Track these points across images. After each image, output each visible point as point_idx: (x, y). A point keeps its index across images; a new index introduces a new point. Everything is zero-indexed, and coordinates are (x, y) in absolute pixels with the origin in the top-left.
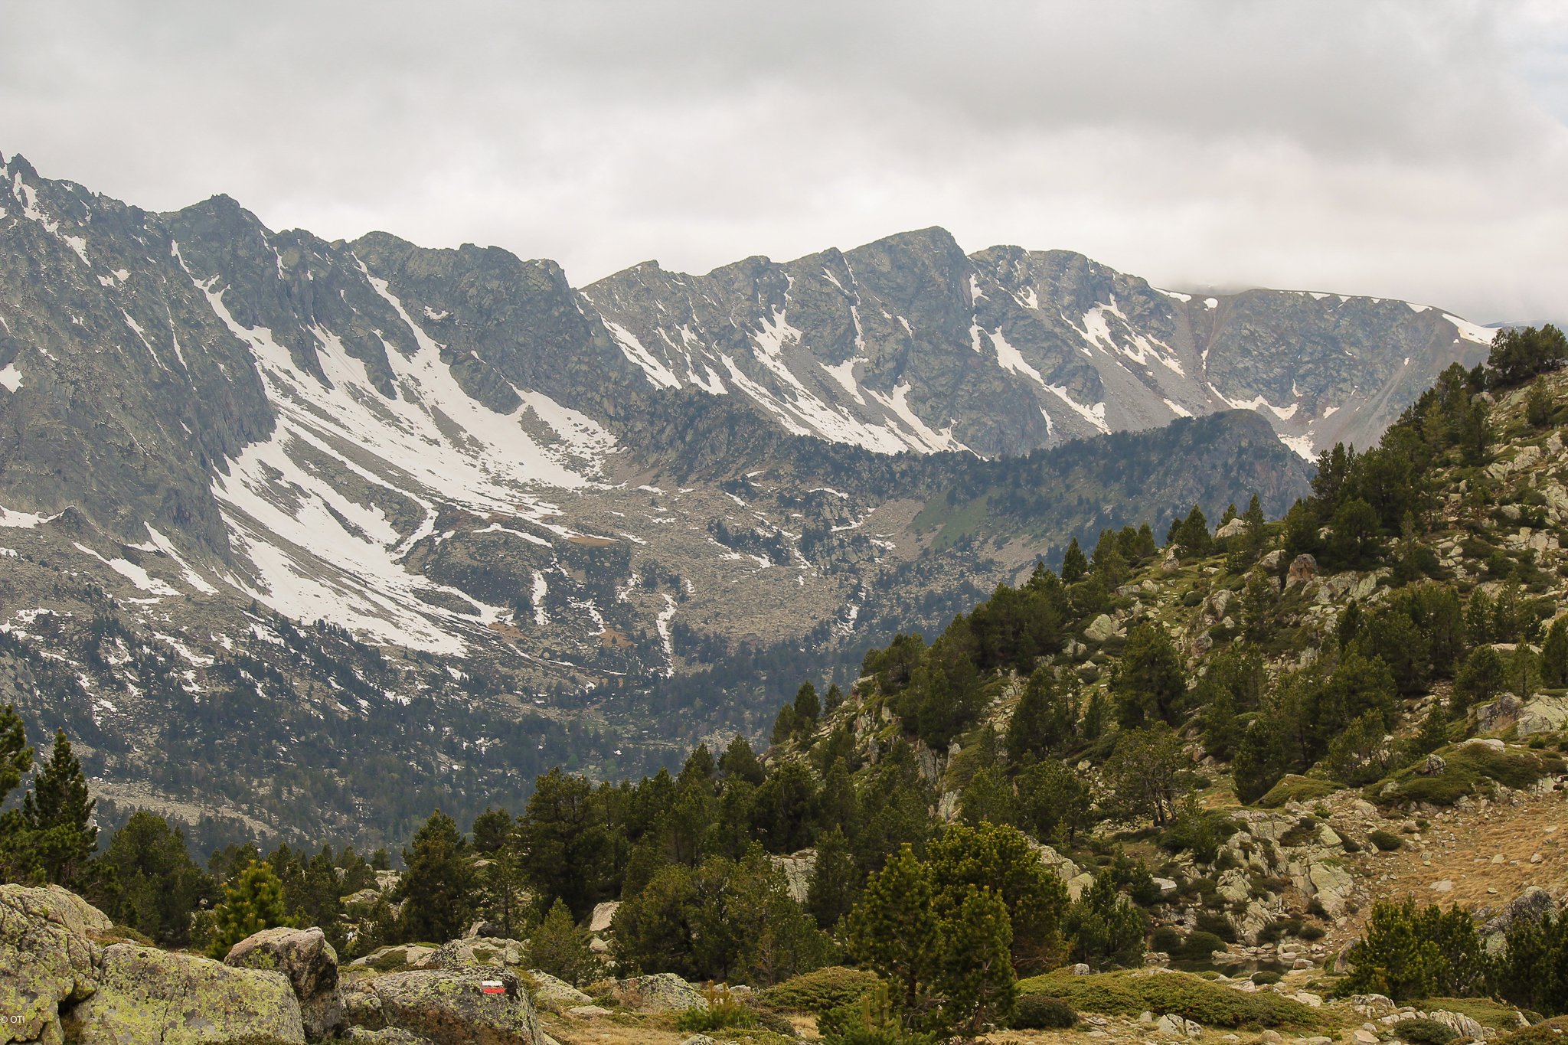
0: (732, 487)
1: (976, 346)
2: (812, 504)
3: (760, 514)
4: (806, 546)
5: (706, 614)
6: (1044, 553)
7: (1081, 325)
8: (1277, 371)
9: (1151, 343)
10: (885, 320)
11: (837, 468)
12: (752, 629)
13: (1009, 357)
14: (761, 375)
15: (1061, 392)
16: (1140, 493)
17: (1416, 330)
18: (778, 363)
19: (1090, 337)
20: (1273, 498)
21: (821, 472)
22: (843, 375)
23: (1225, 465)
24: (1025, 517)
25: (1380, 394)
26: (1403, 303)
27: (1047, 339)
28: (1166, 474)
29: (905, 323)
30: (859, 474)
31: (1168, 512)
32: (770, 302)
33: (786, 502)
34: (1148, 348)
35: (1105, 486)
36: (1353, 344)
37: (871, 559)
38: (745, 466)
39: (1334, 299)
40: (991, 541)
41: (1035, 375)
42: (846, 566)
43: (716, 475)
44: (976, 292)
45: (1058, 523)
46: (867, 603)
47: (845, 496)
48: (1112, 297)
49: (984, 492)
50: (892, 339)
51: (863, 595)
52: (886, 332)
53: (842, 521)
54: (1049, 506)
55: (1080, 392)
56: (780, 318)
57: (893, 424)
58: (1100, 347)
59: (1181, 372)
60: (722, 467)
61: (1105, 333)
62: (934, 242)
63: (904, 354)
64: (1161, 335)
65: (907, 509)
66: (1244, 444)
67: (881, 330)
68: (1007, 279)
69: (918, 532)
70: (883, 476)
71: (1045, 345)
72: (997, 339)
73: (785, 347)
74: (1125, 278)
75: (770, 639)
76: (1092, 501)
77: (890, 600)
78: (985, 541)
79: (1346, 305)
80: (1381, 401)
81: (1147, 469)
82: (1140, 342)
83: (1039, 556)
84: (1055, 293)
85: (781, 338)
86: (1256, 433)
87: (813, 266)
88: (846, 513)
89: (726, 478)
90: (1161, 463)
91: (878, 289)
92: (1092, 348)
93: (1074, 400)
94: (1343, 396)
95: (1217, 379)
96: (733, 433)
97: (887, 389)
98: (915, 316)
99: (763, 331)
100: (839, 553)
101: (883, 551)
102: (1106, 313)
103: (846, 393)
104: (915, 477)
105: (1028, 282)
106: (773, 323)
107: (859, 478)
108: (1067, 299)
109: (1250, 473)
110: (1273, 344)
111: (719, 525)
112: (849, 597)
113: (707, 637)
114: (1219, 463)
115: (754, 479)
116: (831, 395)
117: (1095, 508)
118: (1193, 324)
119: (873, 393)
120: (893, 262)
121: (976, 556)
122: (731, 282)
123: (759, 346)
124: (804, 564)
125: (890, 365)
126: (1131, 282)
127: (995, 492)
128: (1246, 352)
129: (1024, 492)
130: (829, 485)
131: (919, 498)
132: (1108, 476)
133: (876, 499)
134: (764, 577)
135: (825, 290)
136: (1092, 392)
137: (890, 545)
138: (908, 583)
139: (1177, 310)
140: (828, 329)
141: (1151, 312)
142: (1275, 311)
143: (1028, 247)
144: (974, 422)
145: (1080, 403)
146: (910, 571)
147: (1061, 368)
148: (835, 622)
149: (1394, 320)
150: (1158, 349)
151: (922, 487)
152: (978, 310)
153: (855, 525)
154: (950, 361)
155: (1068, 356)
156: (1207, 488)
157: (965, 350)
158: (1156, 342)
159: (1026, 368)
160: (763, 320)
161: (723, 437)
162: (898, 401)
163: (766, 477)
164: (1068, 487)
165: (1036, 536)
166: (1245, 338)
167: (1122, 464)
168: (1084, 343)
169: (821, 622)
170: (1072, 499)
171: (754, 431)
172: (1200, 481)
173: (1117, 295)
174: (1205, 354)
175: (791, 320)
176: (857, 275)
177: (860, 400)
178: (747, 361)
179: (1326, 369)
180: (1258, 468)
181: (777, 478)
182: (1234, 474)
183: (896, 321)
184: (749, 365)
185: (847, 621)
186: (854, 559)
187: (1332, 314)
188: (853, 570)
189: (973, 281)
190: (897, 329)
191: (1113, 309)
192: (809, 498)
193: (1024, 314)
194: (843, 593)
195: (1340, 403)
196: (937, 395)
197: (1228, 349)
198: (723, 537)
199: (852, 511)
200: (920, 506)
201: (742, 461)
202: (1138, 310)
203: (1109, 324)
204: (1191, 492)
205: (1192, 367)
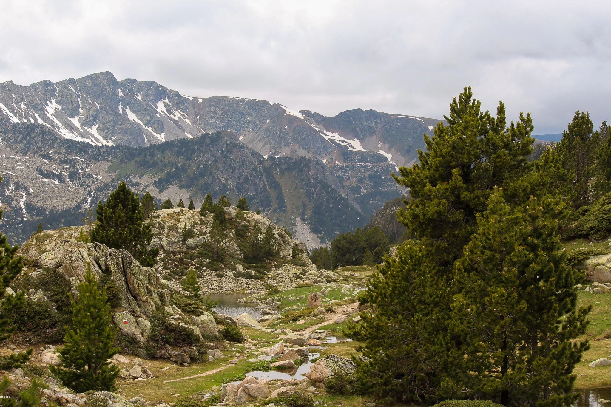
0: (43, 156)
1: (121, 112)
2: (72, 163)
3: (54, 166)
4: (71, 177)
5: (38, 199)
6: (157, 180)
7: (156, 106)
8: (223, 124)
9: (180, 113)
10: (90, 103)
11: (81, 150)
12: (54, 205)
13: (132, 117)
14: (48, 120)
15: (150, 129)
16: (191, 159)
17: (271, 111)
18: (53, 117)
19: (159, 111)
20: (239, 162)
21: (75, 151)
22: (75, 121)
23: (222, 150)
24: (149, 168)
25: (259, 133)
26: (267, 102)
27: (145, 111)
28: (200, 153)
29: (96, 104)
30: (88, 152)
31: (202, 166)
32: (50, 96)
33: (63, 162)
34: (179, 115)
35: (178, 157)
36: (249, 115)
37: (94, 182)
38: (48, 149)
39: (243, 100)
40: (137, 176)
41: (141, 123)
42: (85, 184)
43: (37, 152)
44: (121, 94)
45: (161, 170)
46: (94, 197)
47: (84, 160)
48: (167, 97)
49: (133, 159)
50: (92, 109)
51: (92, 194)
52: (90, 107)
53: (82, 169)
54: (157, 164)
55: (156, 129)
56: (54, 101)
57: (93, 139)
58: (163, 114)
59: (190, 123)
60: (39, 149)
61: (164, 109)
62: (107, 76)
63: (96, 115)
64: (183, 111)
65: (106, 165)
66: (229, 142)
67: (88, 106)
68: (131, 90)
69: (110, 173)
70: (97, 154)
71: (144, 113)
72: (128, 110)
73: (56, 112)
74: (171, 91)
75: (61, 209)
76: (173, 162)
77: (102, 196)
78: (135, 176)
79: (247, 102)
80: (259, 134)
81: (193, 151)
82: (176, 113)
83: (155, 181)
84: (148, 95)
85: (54, 108)
86: (232, 139)
87: (65, 84)
88: (84, 166)
89: (41, 153)
90: (198, 149)
91: (87, 92)
92: (160, 114)
93: (154, 132)
94: (246, 132)
95: (202, 126)
96: (43, 138)
97: (90, 127)
98: (100, 102)
99: (48, 106)
100: (82, 180)
101: (97, 179)
102: (164, 103)
103: (77, 128)
104: (108, 154)
105: (138, 91)
106: (51, 103)
107: (88, 154)
108: (151, 98)
109: (231, 153)
110: (222, 115)
111: (40, 169)
112: (87, 194)
113: (38, 207)
114: (219, 149)
115: (51, 154)
116: (71, 128)
117: (175, 164)
118: (194, 107)
119: (86, 128)
120: (92, 83)
121: (131, 181)
122: (38, 89)
123: (47, 111)
124: (70, 183)
125: (92, 118)
126: (173, 92)
127: (137, 159)
128: (212, 117)
129: (148, 159)
130: (78, 156)
131: (110, 161)
132: (179, 154)
133: (94, 161)
134: (57, 187)
135: (69, 92)
136: (160, 130)
137: (100, 177)
138: (108, 190)
139: (188, 102)
140: (70, 106)
141: (180, 103)
142: (223, 103)
143: (138, 80)
144: (120, 138)
145: (156, 133)
146: (109, 186)
147: (150, 121)
148: (83, 203)
149: (264, 107)
150: (182, 115)
151: (111, 157)
152: (121, 101)
153: (87, 170)
154: (112, 117)
155: (153, 117)
156: (215, 158)
157: (117, 113)
158: (182, 113)
159: (138, 121)
160: (48, 102)
161: (40, 139)
162: (94, 131)
163: (55, 153)
164: (164, 158)
165: (153, 174)
166: (212, 112)
167: (184, 150)
168: (157, 113)
169: (79, 203)
170: (166, 162)
171: (51, 137)
172: (213, 155)
173: (168, 96)
174: (198, 117)
175: (58, 102)
176: (80, 87)
177: (81, 130)
178: (43, 115)
179: (240, 123)
180: (234, 151)
181: (59, 153)
182: (225, 153)
183: (94, 103)
184: (43, 116)
185: (87, 203)
186: (87, 182)
187: (242, 105)
188: (87, 185)
189: (120, 90)
190: (94, 106)
191: (167, 101)
192: (71, 161)
193: (137, 102)
194: (86, 193)
195: (245, 135)
196: (108, 129)
197: (206, 116)
198: (41, 173)
199: (86, 165)
200: (110, 164)
201: (47, 147)
202: (176, 102)
203: (165, 106)
204: (210, 159)
205: (194, 121)
